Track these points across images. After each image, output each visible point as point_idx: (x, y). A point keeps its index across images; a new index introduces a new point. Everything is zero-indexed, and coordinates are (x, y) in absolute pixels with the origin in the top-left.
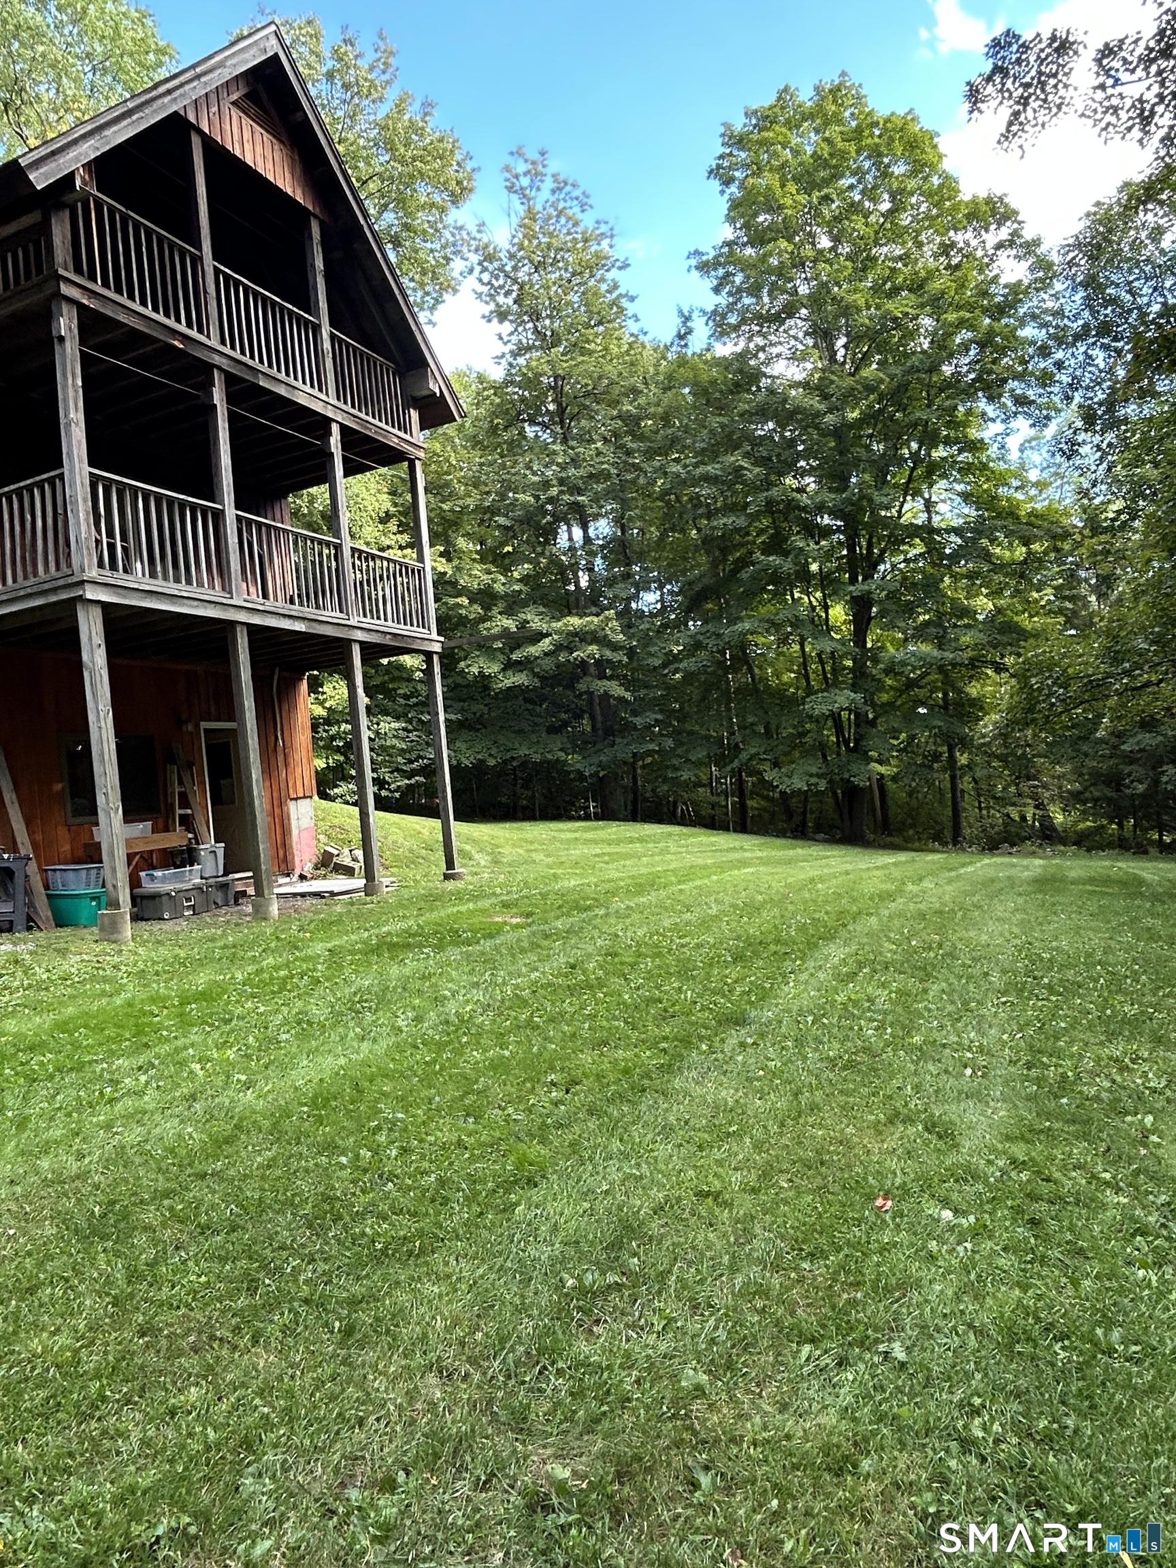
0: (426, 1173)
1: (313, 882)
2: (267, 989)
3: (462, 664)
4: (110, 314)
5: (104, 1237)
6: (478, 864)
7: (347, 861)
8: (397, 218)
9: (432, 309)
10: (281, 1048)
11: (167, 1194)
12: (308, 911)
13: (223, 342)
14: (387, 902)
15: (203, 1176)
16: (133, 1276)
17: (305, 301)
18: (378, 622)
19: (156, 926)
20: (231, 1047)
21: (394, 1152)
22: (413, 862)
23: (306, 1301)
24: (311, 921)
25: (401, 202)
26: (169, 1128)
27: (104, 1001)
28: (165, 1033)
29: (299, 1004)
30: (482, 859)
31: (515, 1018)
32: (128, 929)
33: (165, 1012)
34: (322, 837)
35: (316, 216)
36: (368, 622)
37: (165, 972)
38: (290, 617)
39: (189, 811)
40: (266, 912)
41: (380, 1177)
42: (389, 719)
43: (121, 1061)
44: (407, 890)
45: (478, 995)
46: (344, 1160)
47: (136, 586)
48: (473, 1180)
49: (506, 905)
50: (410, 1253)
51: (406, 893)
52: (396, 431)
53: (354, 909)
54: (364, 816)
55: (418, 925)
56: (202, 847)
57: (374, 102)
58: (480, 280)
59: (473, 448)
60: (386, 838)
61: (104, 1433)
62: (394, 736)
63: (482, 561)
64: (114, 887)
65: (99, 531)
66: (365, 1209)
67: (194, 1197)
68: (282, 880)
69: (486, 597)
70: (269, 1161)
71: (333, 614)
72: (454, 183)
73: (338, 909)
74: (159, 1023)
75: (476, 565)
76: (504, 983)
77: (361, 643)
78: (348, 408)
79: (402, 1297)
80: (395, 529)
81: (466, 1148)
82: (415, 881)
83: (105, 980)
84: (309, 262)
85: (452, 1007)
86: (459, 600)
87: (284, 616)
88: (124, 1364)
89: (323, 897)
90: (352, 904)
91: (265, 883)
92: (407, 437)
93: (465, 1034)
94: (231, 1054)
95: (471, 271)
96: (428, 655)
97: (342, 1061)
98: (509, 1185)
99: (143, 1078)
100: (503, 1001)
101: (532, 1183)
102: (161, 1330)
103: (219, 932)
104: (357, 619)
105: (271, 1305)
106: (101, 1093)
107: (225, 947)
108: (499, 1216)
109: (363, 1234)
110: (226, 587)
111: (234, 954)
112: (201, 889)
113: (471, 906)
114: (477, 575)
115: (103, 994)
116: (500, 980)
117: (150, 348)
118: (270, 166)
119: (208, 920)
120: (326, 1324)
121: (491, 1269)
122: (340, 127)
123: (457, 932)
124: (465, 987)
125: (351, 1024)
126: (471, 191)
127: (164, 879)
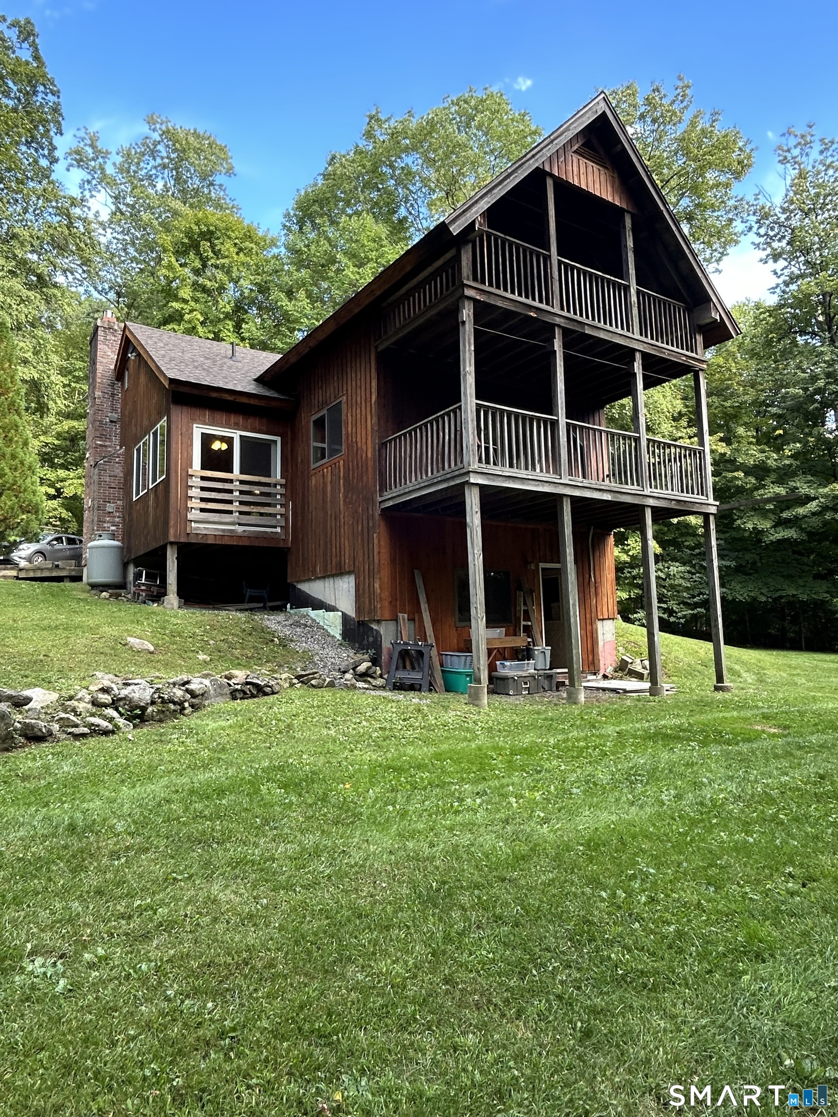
0: (669, 924)
1: (612, 681)
2: (570, 754)
3: (739, 522)
4: (493, 303)
5: (435, 906)
6: (746, 680)
7: (638, 668)
8: (692, 202)
9: (719, 260)
10: (571, 798)
11: (477, 886)
12: (606, 701)
13: (562, 309)
14: (666, 702)
15: (503, 880)
16: (447, 939)
17: (619, 271)
18: (666, 492)
19: (504, 699)
20: (538, 791)
21: (644, 899)
22: (691, 674)
23: (559, 997)
24: (607, 709)
25: (695, 189)
26: (488, 840)
27: (465, 744)
28: (497, 772)
29: (590, 769)
30: (750, 678)
31: (763, 812)
32: (485, 698)
33: (501, 757)
34: (621, 648)
35: (628, 212)
36: (657, 492)
37: (504, 730)
38: (600, 490)
39: (530, 623)
40: (576, 698)
41: (630, 915)
42: (677, 564)
43: (467, 786)
44: (683, 695)
45: (732, 787)
46: (604, 894)
47: (500, 473)
48: (707, 941)
49: (766, 717)
50: (645, 986)
51: (682, 697)
52: (685, 352)
53: (640, 704)
54: (651, 635)
55: (689, 723)
56: (536, 648)
57: (674, 125)
58: (758, 234)
59: (751, 358)
60: (669, 654)
61: (412, 1044)
62: (681, 577)
63: (758, 443)
64: (479, 669)
65: (480, 439)
66: (614, 938)
67: (495, 893)
68: (590, 677)
69: (760, 471)
70: (549, 881)
71: (632, 487)
72: (736, 163)
73: (628, 703)
74: (495, 764)
75: (752, 446)
76: (756, 781)
77: (652, 507)
78: (649, 340)
79: (633, 1021)
80: (685, 424)
81: (704, 911)
82: (691, 689)
83: (468, 730)
84: (623, 243)
85: (707, 793)
86: (736, 474)
87: (596, 489)
88: (431, 999)
89: (619, 693)
90: (639, 700)
91: (576, 677)
92: (694, 355)
93: (716, 816)
94: (537, 795)
95: (751, 228)
96: (706, 516)
97: (614, 818)
98: (740, 953)
99: (478, 801)
100: (753, 796)
101: (759, 957)
102: (457, 984)
103: (543, 708)
104: (649, 490)
105: (533, 992)
106: (452, 806)
107: (546, 719)
108: (726, 979)
109: (609, 958)
110: (557, 471)
111: (551, 725)
112: (534, 677)
113: (735, 713)
114: (752, 455)
115: (465, 739)
116: (752, 778)
117: (516, 320)
118: (597, 186)
119: (537, 699)
120: (570, 1022)
121: (713, 1022)
122: (650, 149)
123: (721, 732)
124: (720, 778)
125: (625, 790)
126: (750, 166)
127: (511, 668)
